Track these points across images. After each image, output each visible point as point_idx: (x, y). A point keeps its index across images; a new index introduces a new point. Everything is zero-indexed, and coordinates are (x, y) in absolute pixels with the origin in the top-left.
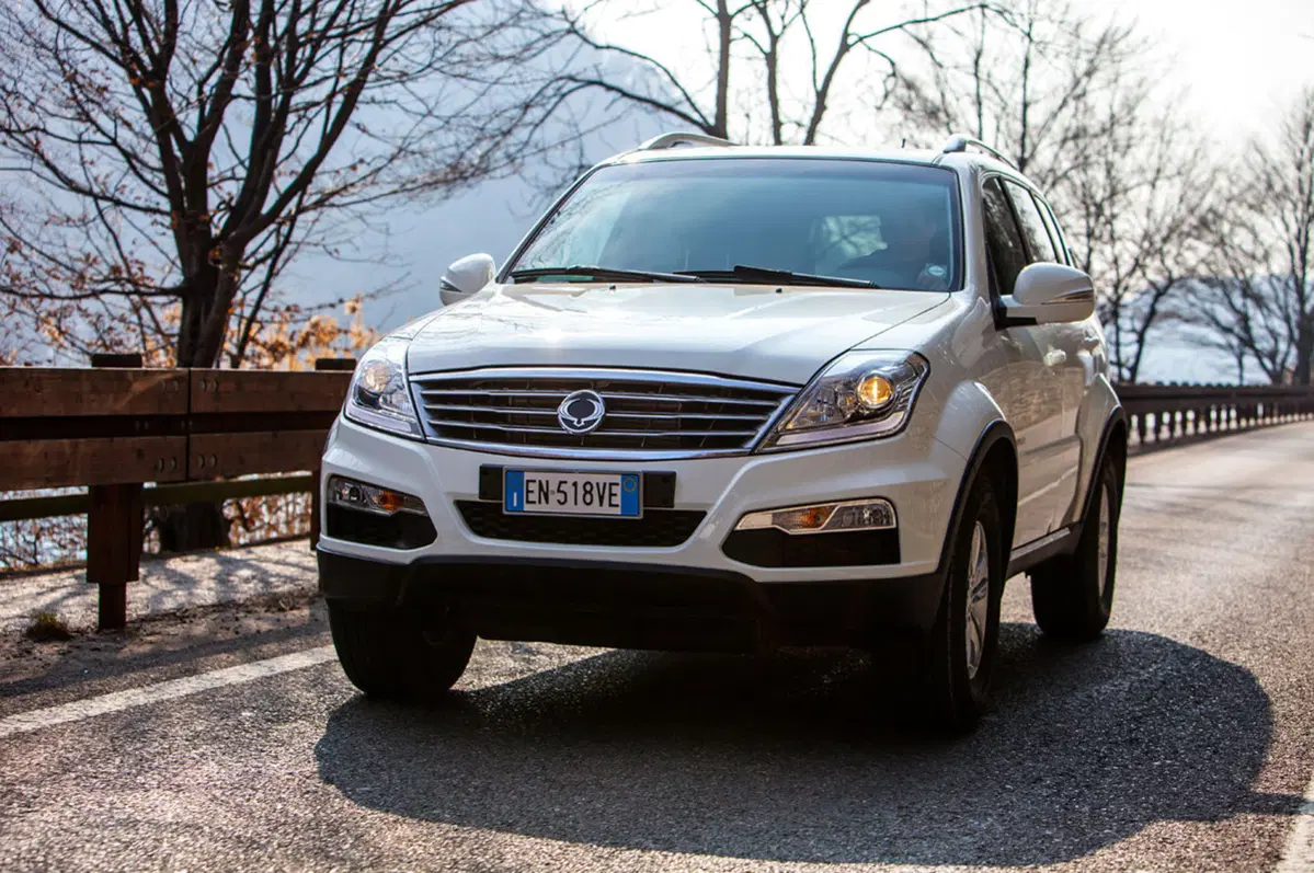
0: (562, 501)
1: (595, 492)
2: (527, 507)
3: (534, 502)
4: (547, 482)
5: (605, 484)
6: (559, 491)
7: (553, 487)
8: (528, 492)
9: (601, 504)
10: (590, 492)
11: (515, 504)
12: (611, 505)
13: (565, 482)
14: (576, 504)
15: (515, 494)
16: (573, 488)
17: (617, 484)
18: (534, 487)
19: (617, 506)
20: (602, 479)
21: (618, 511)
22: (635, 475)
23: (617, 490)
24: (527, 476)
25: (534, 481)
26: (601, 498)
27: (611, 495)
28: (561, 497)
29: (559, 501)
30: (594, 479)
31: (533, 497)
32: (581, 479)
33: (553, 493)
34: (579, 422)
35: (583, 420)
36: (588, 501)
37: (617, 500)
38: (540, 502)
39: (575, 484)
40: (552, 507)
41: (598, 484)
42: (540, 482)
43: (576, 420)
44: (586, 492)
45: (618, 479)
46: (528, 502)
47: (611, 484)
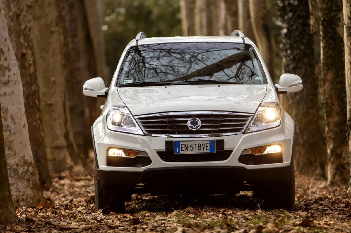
0: (192, 149)
1: (202, 146)
2: (181, 152)
3: (184, 150)
4: (187, 144)
5: (204, 144)
6: (191, 147)
7: (189, 146)
8: (181, 147)
9: (204, 150)
10: (200, 146)
11: (178, 151)
12: (206, 150)
13: (193, 144)
14: (196, 150)
15: (177, 148)
16: (195, 146)
17: (208, 144)
18: (183, 146)
19: (208, 150)
20: (203, 143)
21: (209, 151)
22: (214, 141)
23: (208, 145)
24: (181, 143)
25: (183, 144)
26: (204, 148)
27: (206, 147)
28: (192, 148)
29: (191, 150)
30: (201, 143)
31: (183, 149)
32: (197, 143)
33: (189, 147)
34: (194, 127)
35: (195, 126)
36: (200, 149)
37: (208, 148)
38: (185, 150)
39: (195, 144)
40: (189, 152)
41: (202, 144)
42: (185, 144)
43: (193, 126)
44: (199, 147)
45: (208, 142)
46: (181, 150)
47: (206, 144)
